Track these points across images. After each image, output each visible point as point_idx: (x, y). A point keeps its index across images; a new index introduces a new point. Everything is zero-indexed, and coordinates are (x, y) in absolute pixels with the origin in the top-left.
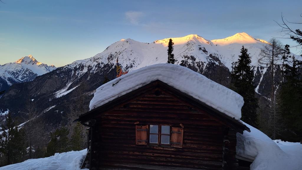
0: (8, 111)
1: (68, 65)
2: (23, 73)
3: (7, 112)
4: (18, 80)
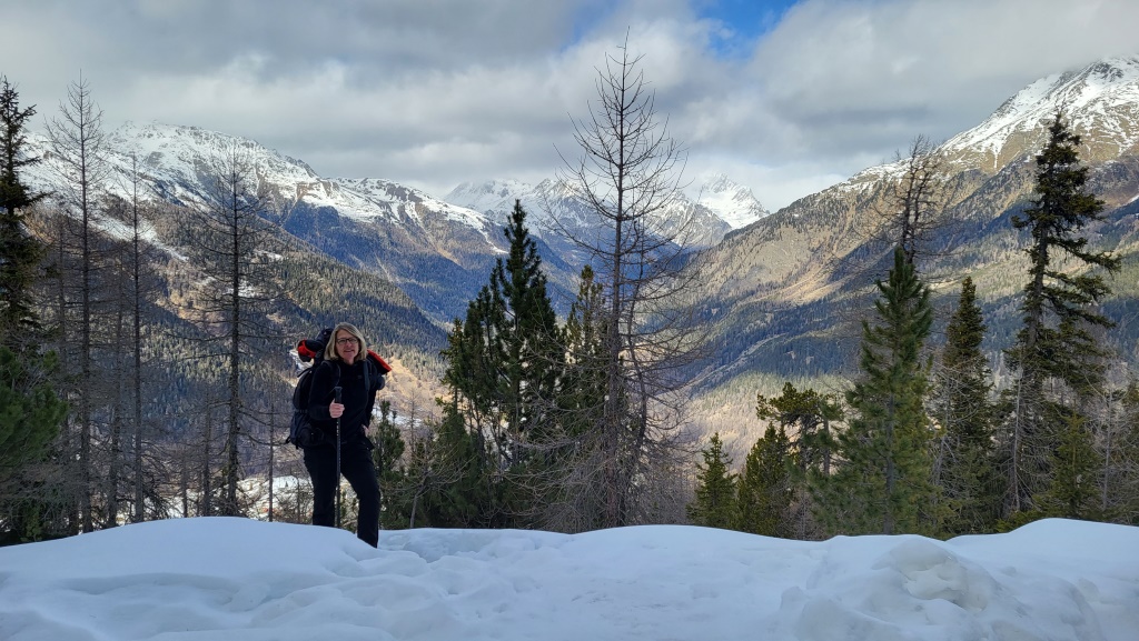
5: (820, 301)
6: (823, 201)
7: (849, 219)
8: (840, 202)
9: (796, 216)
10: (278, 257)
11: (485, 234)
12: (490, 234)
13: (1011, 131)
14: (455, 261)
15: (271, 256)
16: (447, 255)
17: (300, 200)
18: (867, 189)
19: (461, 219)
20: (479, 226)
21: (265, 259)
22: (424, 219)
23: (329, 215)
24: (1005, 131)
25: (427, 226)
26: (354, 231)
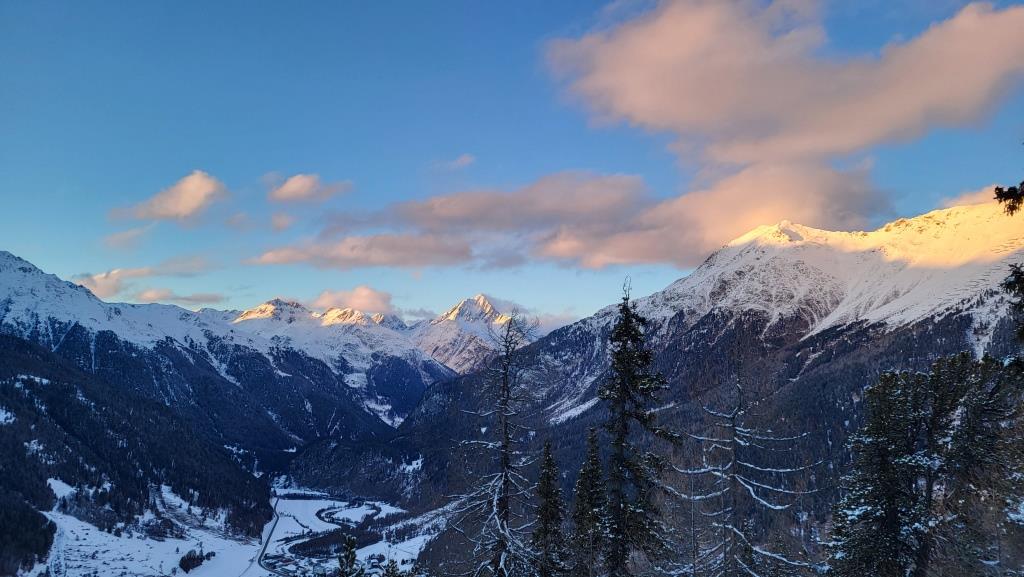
0: (419, 461)
1: (584, 321)
2: (461, 348)
3: (417, 464)
4: (447, 368)
5: (574, 419)
6: (575, 332)
7: (597, 348)
8: (589, 333)
9: (553, 344)
10: (45, 381)
11: (271, 359)
12: (275, 358)
13: (717, 278)
14: (238, 384)
15: (37, 379)
16: (231, 379)
17: (76, 324)
18: (610, 322)
19: (248, 345)
20: (264, 351)
21: (29, 384)
22: (209, 344)
23: (107, 339)
24: (711, 279)
25: (211, 351)
26: (134, 355)
